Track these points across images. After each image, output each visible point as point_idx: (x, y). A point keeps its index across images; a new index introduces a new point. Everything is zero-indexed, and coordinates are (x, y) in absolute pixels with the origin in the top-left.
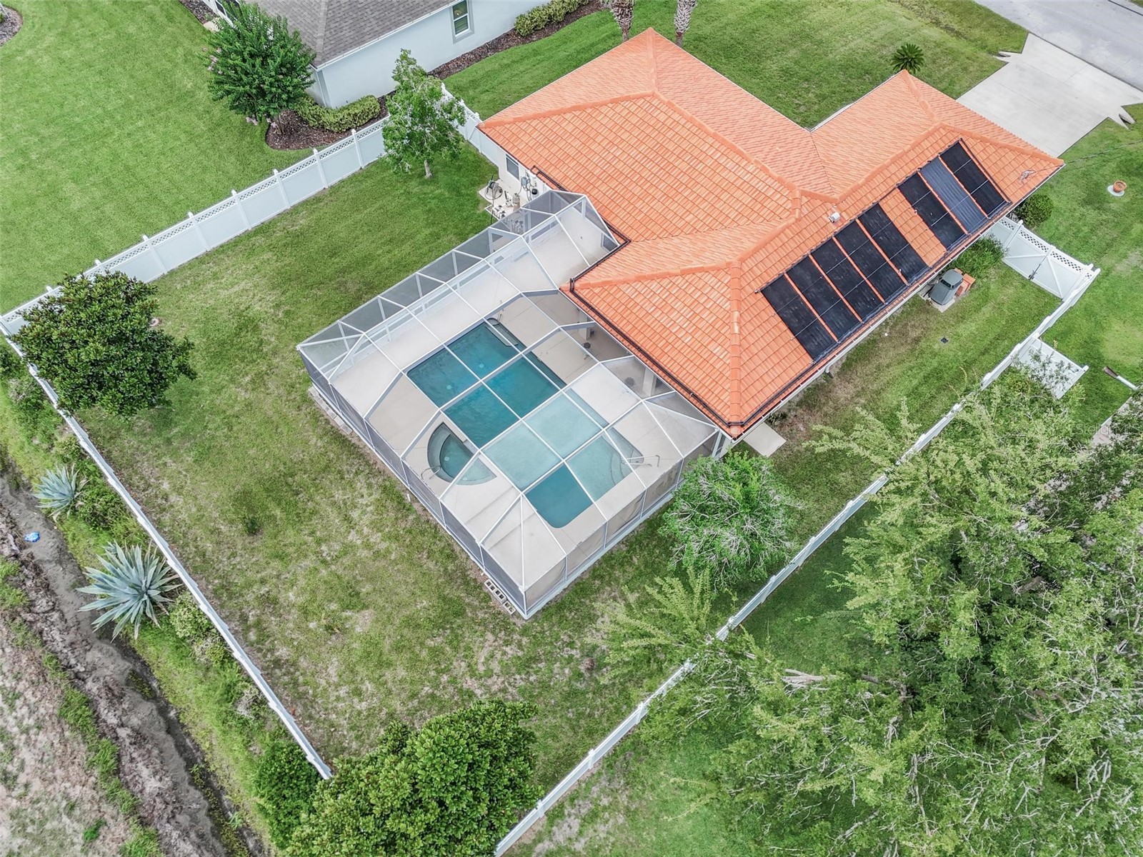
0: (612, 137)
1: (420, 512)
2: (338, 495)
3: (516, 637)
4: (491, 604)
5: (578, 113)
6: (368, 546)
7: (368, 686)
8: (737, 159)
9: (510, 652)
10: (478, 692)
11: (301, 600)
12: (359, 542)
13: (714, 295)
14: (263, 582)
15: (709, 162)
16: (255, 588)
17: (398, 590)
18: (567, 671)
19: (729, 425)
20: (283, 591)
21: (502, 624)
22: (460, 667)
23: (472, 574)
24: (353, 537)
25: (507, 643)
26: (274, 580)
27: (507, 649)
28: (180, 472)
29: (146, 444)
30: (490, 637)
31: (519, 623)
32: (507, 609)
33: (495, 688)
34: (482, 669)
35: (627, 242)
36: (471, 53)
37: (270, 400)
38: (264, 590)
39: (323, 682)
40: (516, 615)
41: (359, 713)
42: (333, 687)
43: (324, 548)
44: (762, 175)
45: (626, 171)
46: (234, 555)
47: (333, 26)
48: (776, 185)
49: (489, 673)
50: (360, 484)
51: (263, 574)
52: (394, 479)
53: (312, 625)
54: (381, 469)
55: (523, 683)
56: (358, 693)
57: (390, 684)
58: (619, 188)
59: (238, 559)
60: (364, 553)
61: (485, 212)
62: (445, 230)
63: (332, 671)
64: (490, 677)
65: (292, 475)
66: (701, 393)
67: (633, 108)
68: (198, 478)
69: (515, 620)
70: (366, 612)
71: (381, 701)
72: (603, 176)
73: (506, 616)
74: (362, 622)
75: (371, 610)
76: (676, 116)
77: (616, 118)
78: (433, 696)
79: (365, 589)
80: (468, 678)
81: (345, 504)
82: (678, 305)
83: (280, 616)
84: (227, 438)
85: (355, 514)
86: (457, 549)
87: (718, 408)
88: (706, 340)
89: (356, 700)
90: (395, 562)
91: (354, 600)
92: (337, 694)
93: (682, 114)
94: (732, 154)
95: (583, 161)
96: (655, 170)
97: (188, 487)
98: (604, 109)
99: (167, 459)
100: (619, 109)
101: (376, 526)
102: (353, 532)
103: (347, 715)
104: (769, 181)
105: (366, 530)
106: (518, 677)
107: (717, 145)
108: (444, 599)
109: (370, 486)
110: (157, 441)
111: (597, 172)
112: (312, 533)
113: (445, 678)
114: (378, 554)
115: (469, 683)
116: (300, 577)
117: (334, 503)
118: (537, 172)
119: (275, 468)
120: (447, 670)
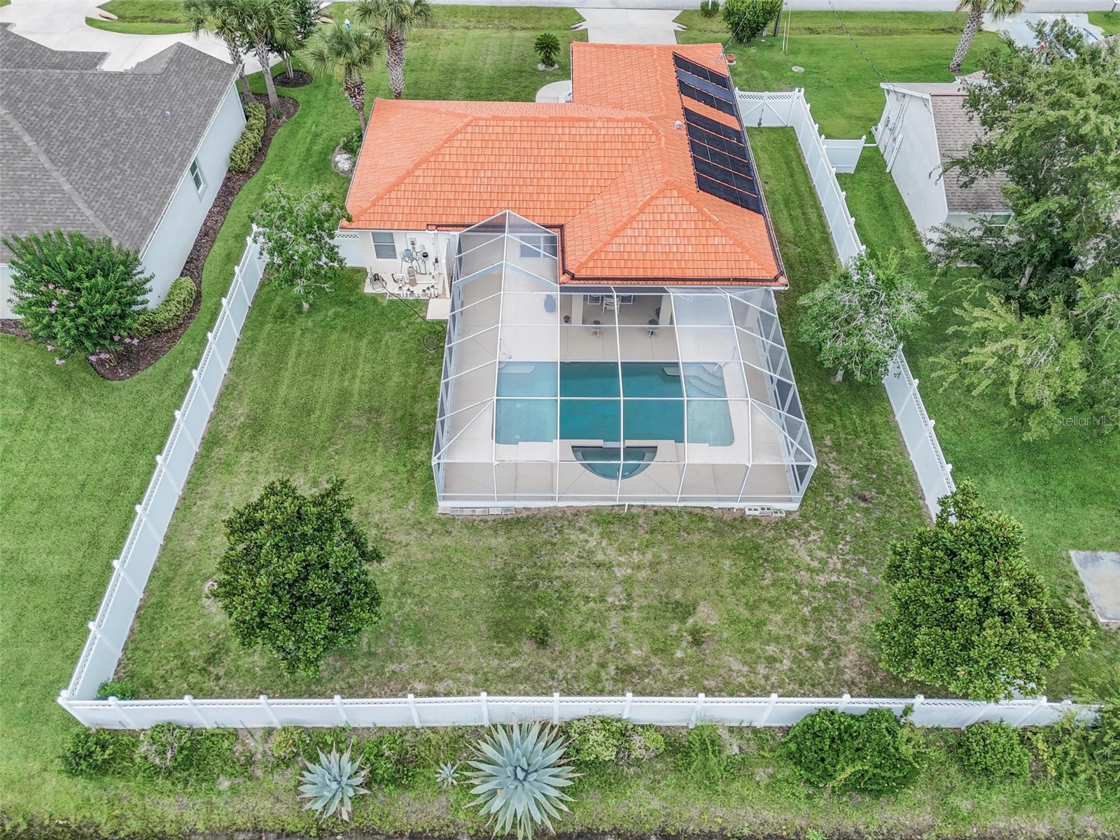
0: (471, 166)
1: (643, 511)
2: (570, 557)
3: (806, 526)
4: (764, 523)
5: (424, 166)
6: (638, 567)
7: (771, 649)
8: (583, 124)
9: (816, 538)
10: (834, 578)
11: (646, 648)
12: (629, 571)
13: (677, 209)
14: (603, 665)
15: (566, 138)
16: (604, 676)
17: (700, 573)
18: (858, 515)
19: (776, 279)
20: (626, 656)
21: (786, 525)
22: (804, 576)
23: (727, 517)
24: (620, 573)
25: (806, 535)
26: (609, 656)
27: (811, 538)
28: (418, 665)
29: (353, 676)
30: (792, 541)
31: (796, 516)
32: (779, 515)
33: (839, 566)
34: (815, 564)
35: (561, 227)
36: (214, 206)
37: (414, 549)
38: (612, 669)
39: (742, 680)
40: (789, 513)
41: (791, 669)
42: (752, 675)
43: (610, 600)
44: (612, 124)
45: (509, 182)
46: (553, 674)
47: (113, 223)
48: (627, 124)
49: (824, 562)
50: (574, 536)
51: (595, 660)
52: (593, 509)
53: (679, 654)
54: (574, 512)
55: (848, 547)
56: (771, 660)
57: (781, 633)
58: (516, 196)
59: (560, 672)
60: (643, 575)
61: (389, 301)
62: (377, 332)
63: (736, 666)
64: (827, 563)
65: (513, 578)
66: (736, 274)
67: (468, 137)
68: (439, 653)
69: (791, 517)
70: (700, 608)
71: (792, 648)
72: (494, 196)
73: (783, 520)
74: (706, 615)
75: (702, 603)
76: (508, 123)
77: (461, 151)
78: (815, 610)
79: (678, 595)
80: (817, 578)
81: (582, 557)
82: (659, 233)
83: (649, 673)
84: (421, 603)
85: (600, 557)
86: (699, 511)
87: (756, 275)
88: (703, 241)
89: (778, 665)
90: (671, 558)
91: (684, 610)
92: (760, 676)
93: (511, 119)
94: (576, 124)
95: (466, 196)
96: (530, 167)
97: (441, 668)
98: (443, 151)
99: (391, 667)
100: (456, 144)
101: (625, 549)
102: (616, 569)
103: (787, 680)
104: (620, 125)
105: (622, 559)
106: (840, 546)
107: (560, 124)
108: (733, 549)
109: (582, 530)
110: (358, 665)
111: (485, 196)
112: (587, 599)
113: (806, 592)
114: (654, 565)
115: (822, 579)
116: (623, 634)
117: (574, 565)
118: (434, 227)
119: (493, 587)
120: (800, 586)
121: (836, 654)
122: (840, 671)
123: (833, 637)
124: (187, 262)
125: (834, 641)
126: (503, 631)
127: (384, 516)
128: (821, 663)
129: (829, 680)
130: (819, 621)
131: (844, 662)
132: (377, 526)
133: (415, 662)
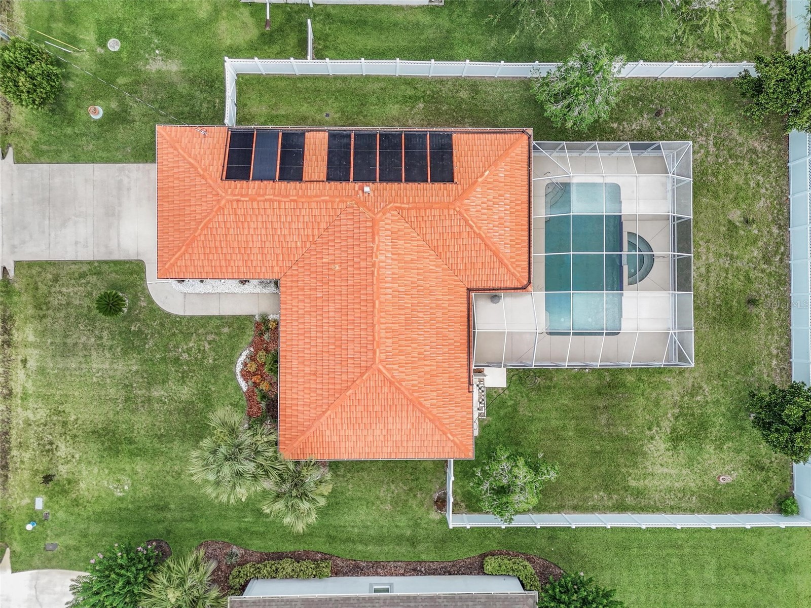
6: (708, 249)
7: (752, 184)
10: (711, 143)
11: (753, 248)
12: (711, 254)
14: (763, 271)
16: (768, 271)
17: (711, 216)
18: (669, 120)
20: (758, 259)
22: (710, 159)
26: (758, 267)
33: (703, 138)
38: (765, 267)
39: (768, 202)
41: (763, 176)
42: (766, 196)
43: (727, 266)
51: (760, 275)
53: (756, 232)
55: (691, 131)
56: (758, 185)
57: (743, 177)
59: (766, 292)
60: (712, 247)
63: (761, 204)
65: (714, 318)
68: (758, 354)
70: (730, 218)
71: (751, 173)
74: (736, 215)
75: (728, 217)
78: (730, 157)
79: (723, 229)
80: (711, 152)
83: (766, 248)
85: (703, 270)
89: (761, 182)
91: (732, 227)
92: (766, 192)
97: (765, 353)
102: (710, 261)
103: (768, 179)
105: (704, 258)
106: (691, 135)
112: (726, 278)
113: (720, 160)
114: (708, 241)
115: (712, 149)
116: (746, 260)
117: (708, 285)
118: (471, 387)
119: (720, 330)
120: (717, 163)
121: (753, 151)
122: (764, 152)
123: (745, 151)
124: (450, 574)
125: (748, 151)
126: (746, 323)
127: (675, 393)
128: (760, 160)
129: (768, 159)
130: (737, 157)
131: (759, 148)
132: (682, 397)
133: (763, 366)
